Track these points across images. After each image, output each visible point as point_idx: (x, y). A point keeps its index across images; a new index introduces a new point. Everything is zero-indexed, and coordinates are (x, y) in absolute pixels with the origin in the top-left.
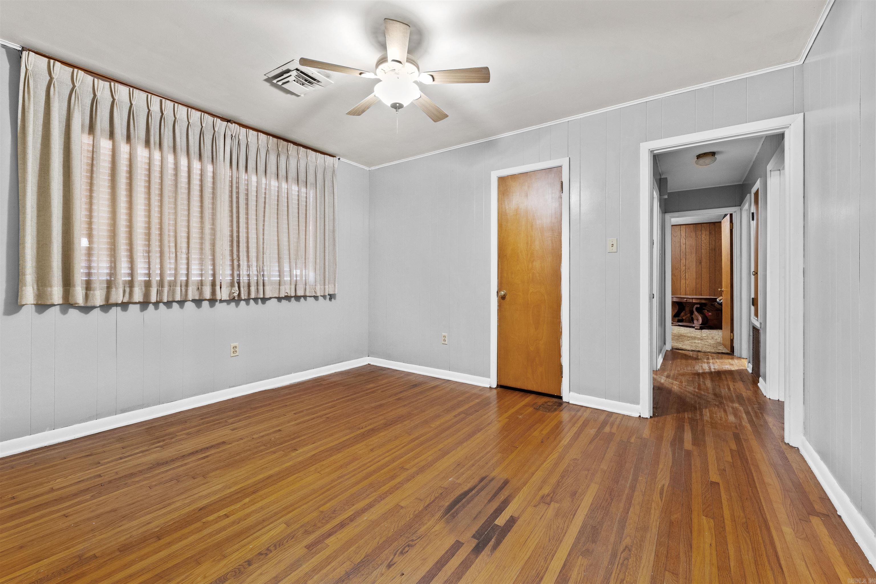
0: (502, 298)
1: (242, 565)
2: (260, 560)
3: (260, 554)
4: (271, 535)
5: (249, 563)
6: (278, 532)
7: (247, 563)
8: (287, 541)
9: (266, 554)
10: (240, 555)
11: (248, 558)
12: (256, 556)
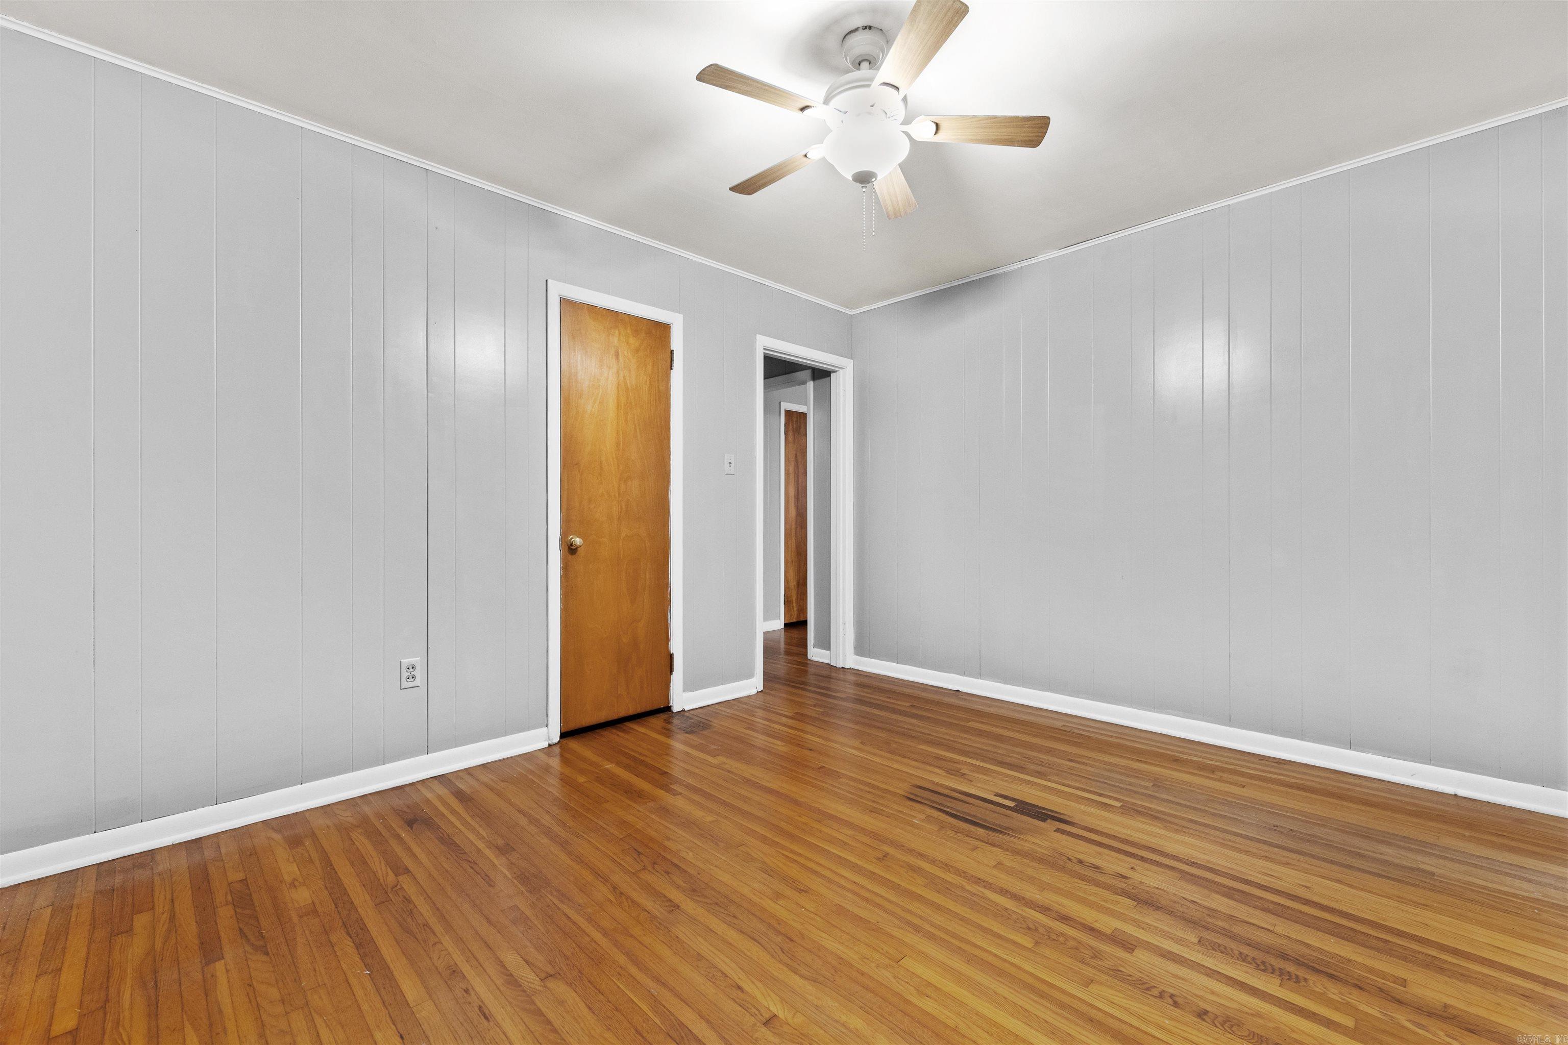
0: (570, 550)
1: (1214, 1023)
2: (1187, 1001)
3: (1176, 1004)
4: (1125, 1001)
5: (1202, 1014)
6: (1112, 992)
7: (1205, 1017)
8: (1130, 976)
9: (1172, 996)
10: (1195, 1032)
11: (1195, 1019)
12: (1182, 1009)
